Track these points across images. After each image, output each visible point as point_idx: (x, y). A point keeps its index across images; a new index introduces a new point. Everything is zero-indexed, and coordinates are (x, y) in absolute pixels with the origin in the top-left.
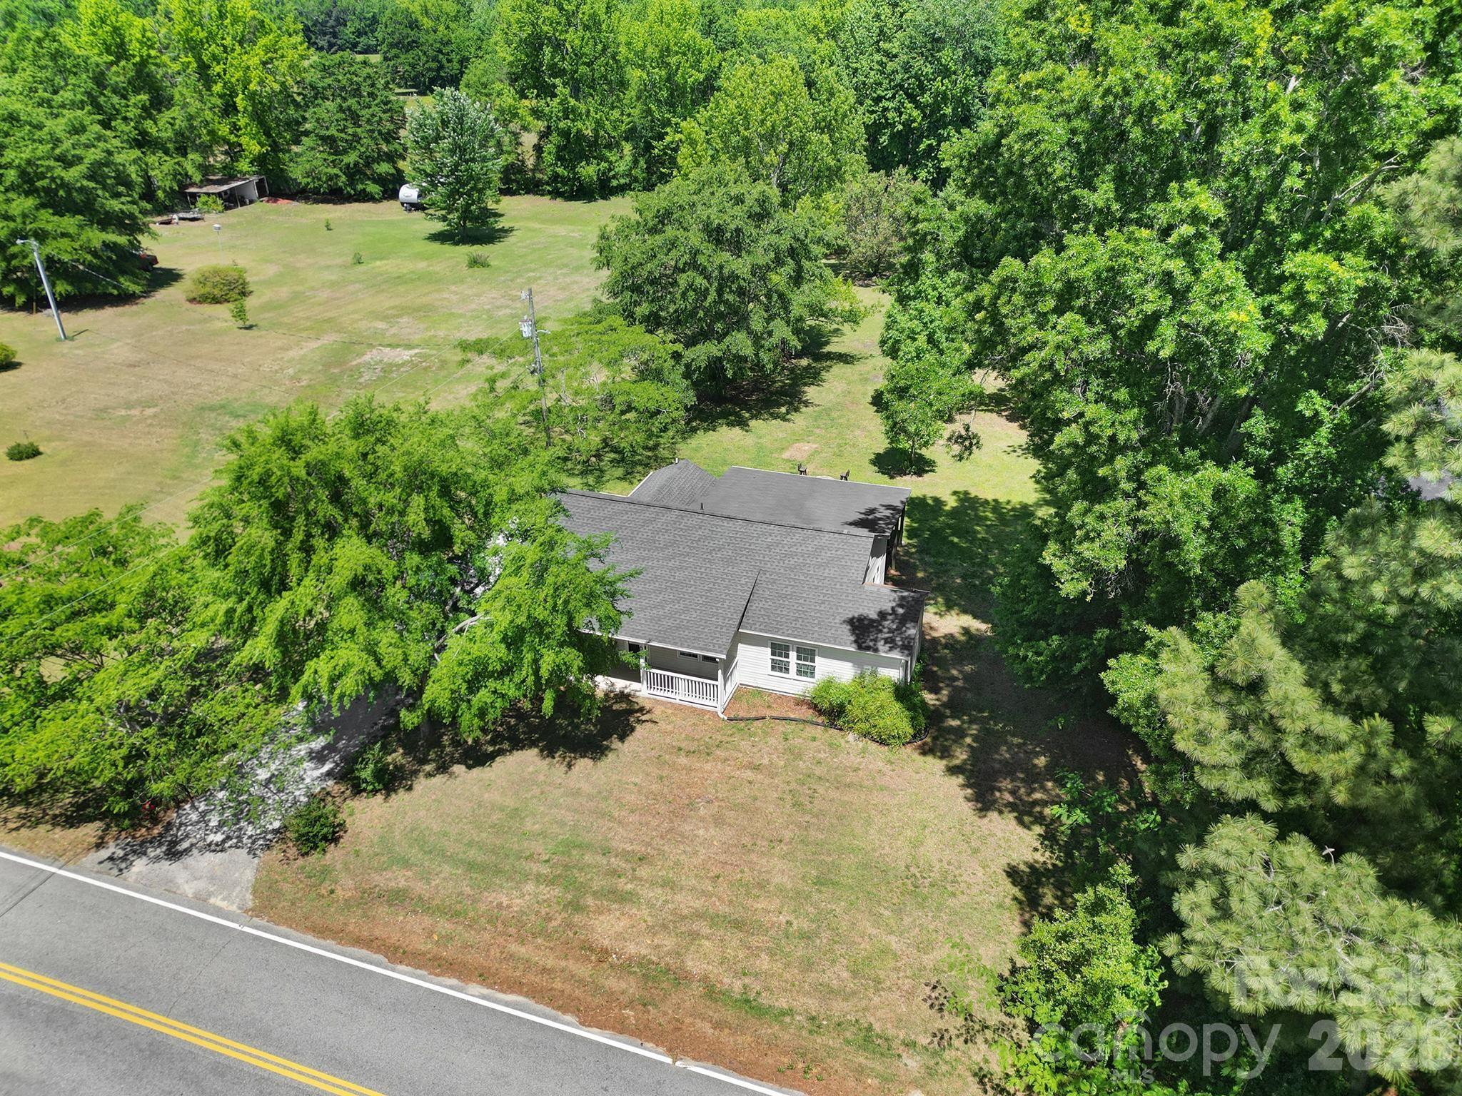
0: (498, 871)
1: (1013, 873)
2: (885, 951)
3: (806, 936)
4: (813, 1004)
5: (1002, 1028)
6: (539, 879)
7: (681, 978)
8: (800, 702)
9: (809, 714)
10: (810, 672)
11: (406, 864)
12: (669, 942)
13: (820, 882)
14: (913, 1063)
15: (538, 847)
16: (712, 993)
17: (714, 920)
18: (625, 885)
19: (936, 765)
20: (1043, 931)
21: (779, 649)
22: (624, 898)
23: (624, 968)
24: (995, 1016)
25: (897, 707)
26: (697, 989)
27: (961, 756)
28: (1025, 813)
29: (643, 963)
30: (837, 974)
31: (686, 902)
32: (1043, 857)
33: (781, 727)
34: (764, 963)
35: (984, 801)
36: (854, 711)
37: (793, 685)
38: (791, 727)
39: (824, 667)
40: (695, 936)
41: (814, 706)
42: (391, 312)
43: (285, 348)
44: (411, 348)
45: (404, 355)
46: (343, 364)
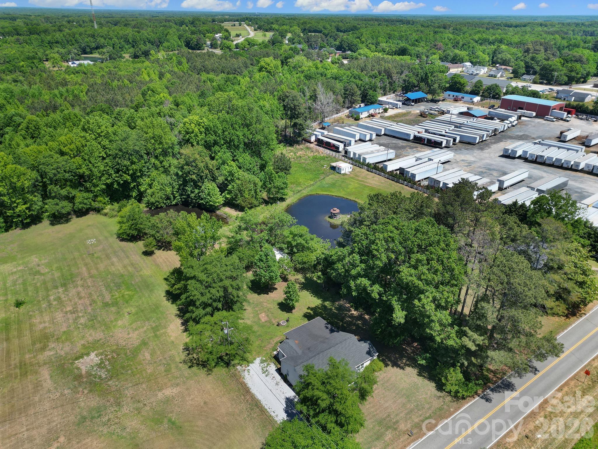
1: (418, 375)
2: (425, 398)
3: (418, 405)
5: (445, 395)
10: (363, 367)
13: (407, 397)
18: (394, 421)
21: (358, 367)
22: (397, 422)
24: (442, 394)
25: (380, 362)
27: (389, 363)
28: (408, 365)
31: (402, 415)
32: (417, 370)
35: (402, 368)
36: (376, 369)
39: (365, 365)
42: (38, 346)
43: (38, 386)
44: (88, 354)
45: (93, 358)
46: (80, 376)
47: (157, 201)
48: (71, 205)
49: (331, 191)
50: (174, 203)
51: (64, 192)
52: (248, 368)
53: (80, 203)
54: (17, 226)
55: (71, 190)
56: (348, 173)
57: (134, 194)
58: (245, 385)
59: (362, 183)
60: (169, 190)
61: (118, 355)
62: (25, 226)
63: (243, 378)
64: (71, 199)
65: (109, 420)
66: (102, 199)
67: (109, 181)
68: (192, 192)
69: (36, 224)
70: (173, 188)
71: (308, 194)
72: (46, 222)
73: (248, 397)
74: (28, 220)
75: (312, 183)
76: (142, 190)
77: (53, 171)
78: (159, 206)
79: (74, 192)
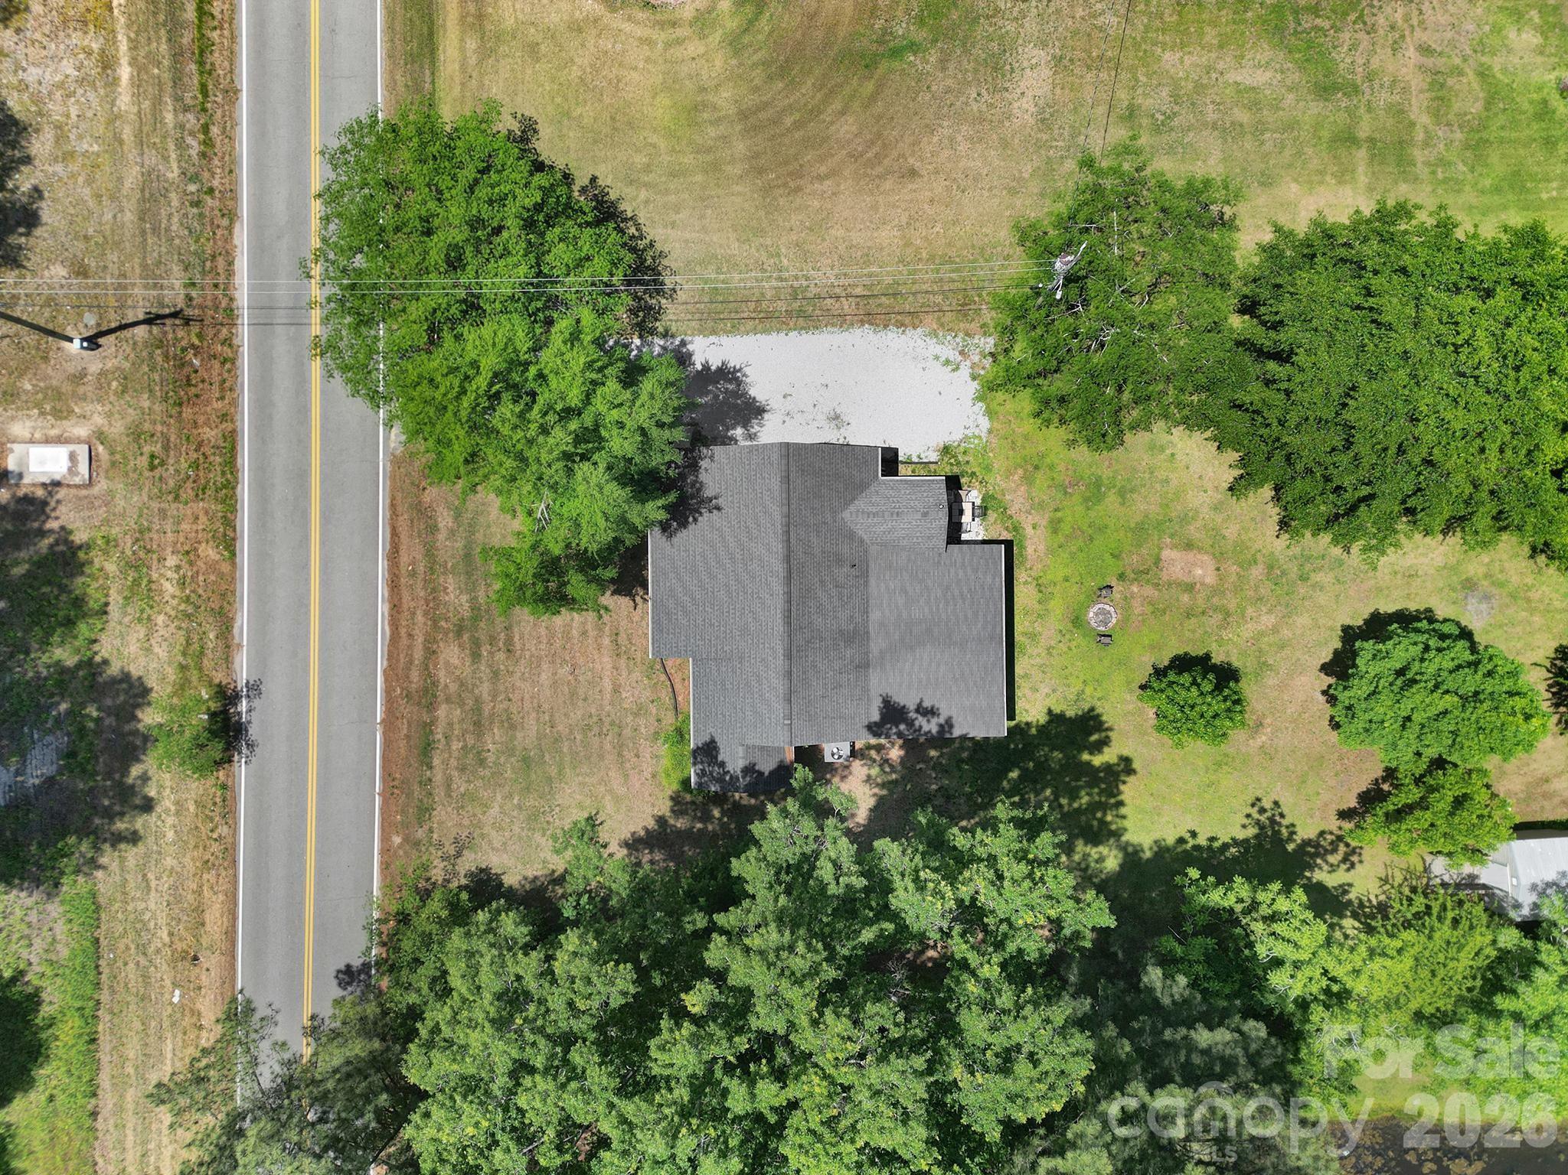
2: (486, 806)
3: (482, 762)
4: (439, 777)
7: (431, 707)
12: (453, 691)
13: (526, 759)
16: (428, 726)
17: (477, 710)
18: (485, 650)
23: (427, 675)
25: (683, 779)
26: (427, 717)
29: (435, 683)
31: (485, 689)
35: (636, 844)
52: (965, 371)
58: (901, 325)
63: (934, 334)
73: (847, 306)
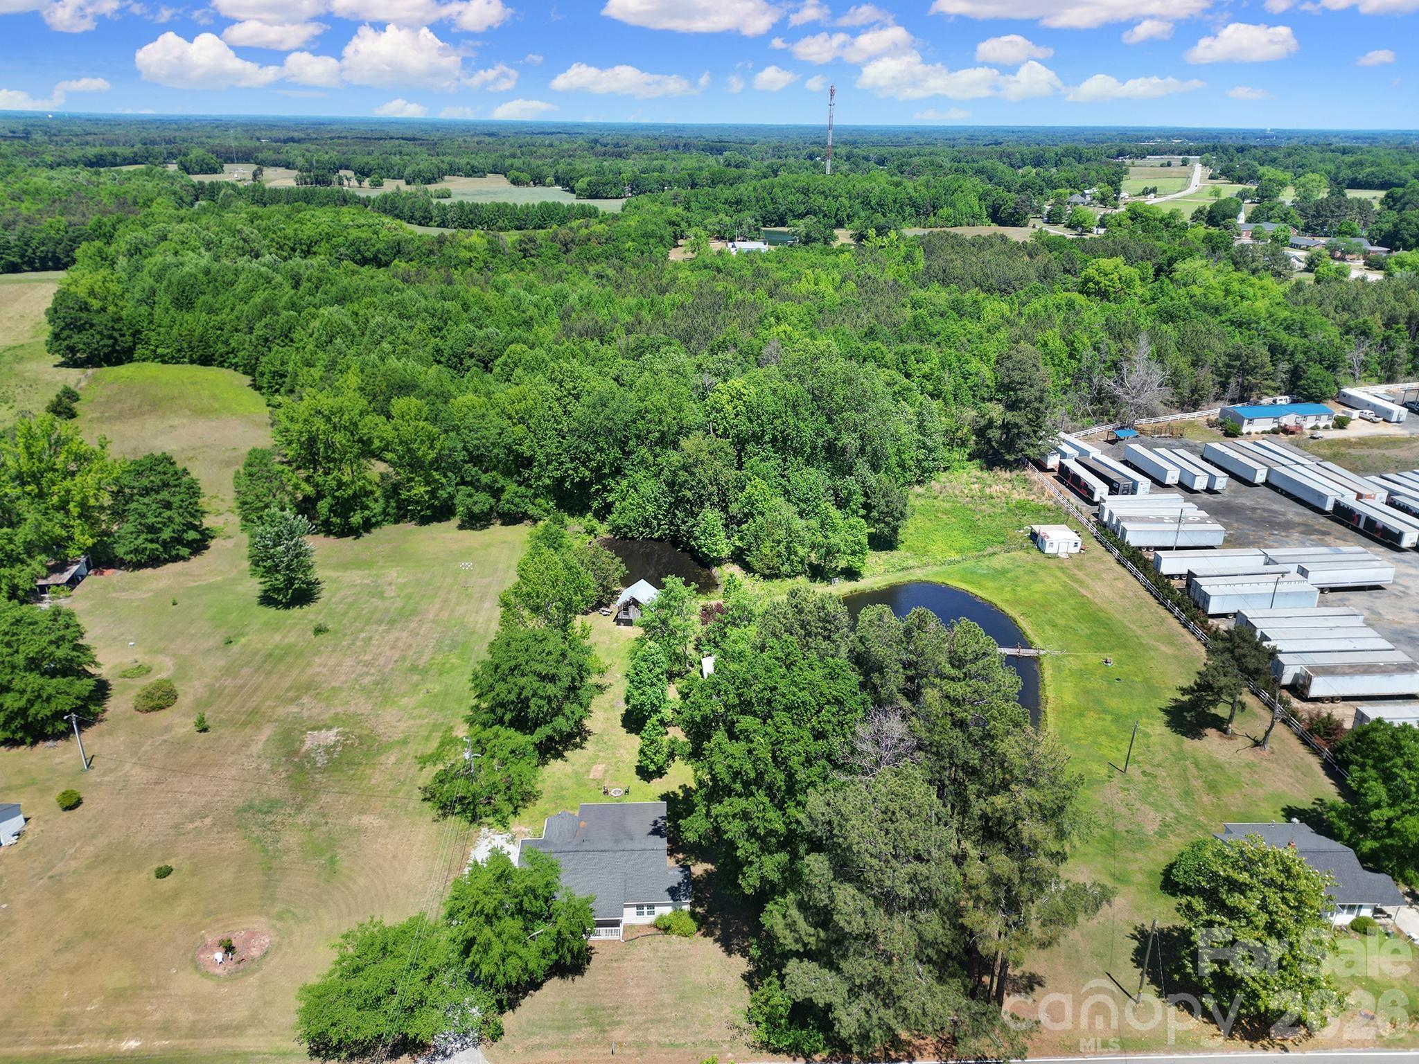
0: (570, 1028)
1: (744, 977)
2: (709, 1015)
3: (683, 1018)
4: (692, 1039)
5: (749, 1029)
6: (585, 1025)
7: (649, 1044)
8: (650, 926)
9: (654, 930)
10: (653, 913)
11: (535, 1034)
12: (640, 1033)
13: (682, 998)
14: (726, 1046)
15: (578, 1014)
16: (660, 1045)
17: (652, 1022)
18: (616, 1019)
19: (710, 940)
20: (756, 994)
21: (640, 907)
22: (618, 1023)
23: (629, 1046)
24: (747, 1025)
25: (690, 920)
26: (655, 1045)
27: (718, 933)
28: (744, 953)
29: (635, 1042)
30: (697, 1027)
31: (639, 1018)
32: (750, 968)
33: (646, 940)
34: (673, 1031)
35: (729, 952)
36: (674, 927)
37: (647, 919)
38: (650, 938)
39: (658, 910)
40: (648, 1029)
41: (655, 926)
42: (291, 694)
43: (246, 745)
44: (329, 728)
45: (330, 736)
46: (296, 753)
47: (626, 526)
48: (493, 501)
49: (981, 586)
50: (656, 535)
51: (485, 478)
53: (508, 502)
54: (412, 519)
55: (499, 477)
56: (1064, 556)
57: (595, 505)
59: (1076, 586)
60: (651, 508)
61: (361, 744)
62: (425, 521)
64: (497, 493)
65: (272, 823)
66: (543, 501)
67: (557, 474)
68: (684, 522)
69: (440, 521)
70: (659, 507)
71: (924, 579)
72: (456, 521)
74: (429, 512)
75: (957, 557)
76: (610, 500)
77: (475, 442)
78: (630, 535)
79: (501, 482)
